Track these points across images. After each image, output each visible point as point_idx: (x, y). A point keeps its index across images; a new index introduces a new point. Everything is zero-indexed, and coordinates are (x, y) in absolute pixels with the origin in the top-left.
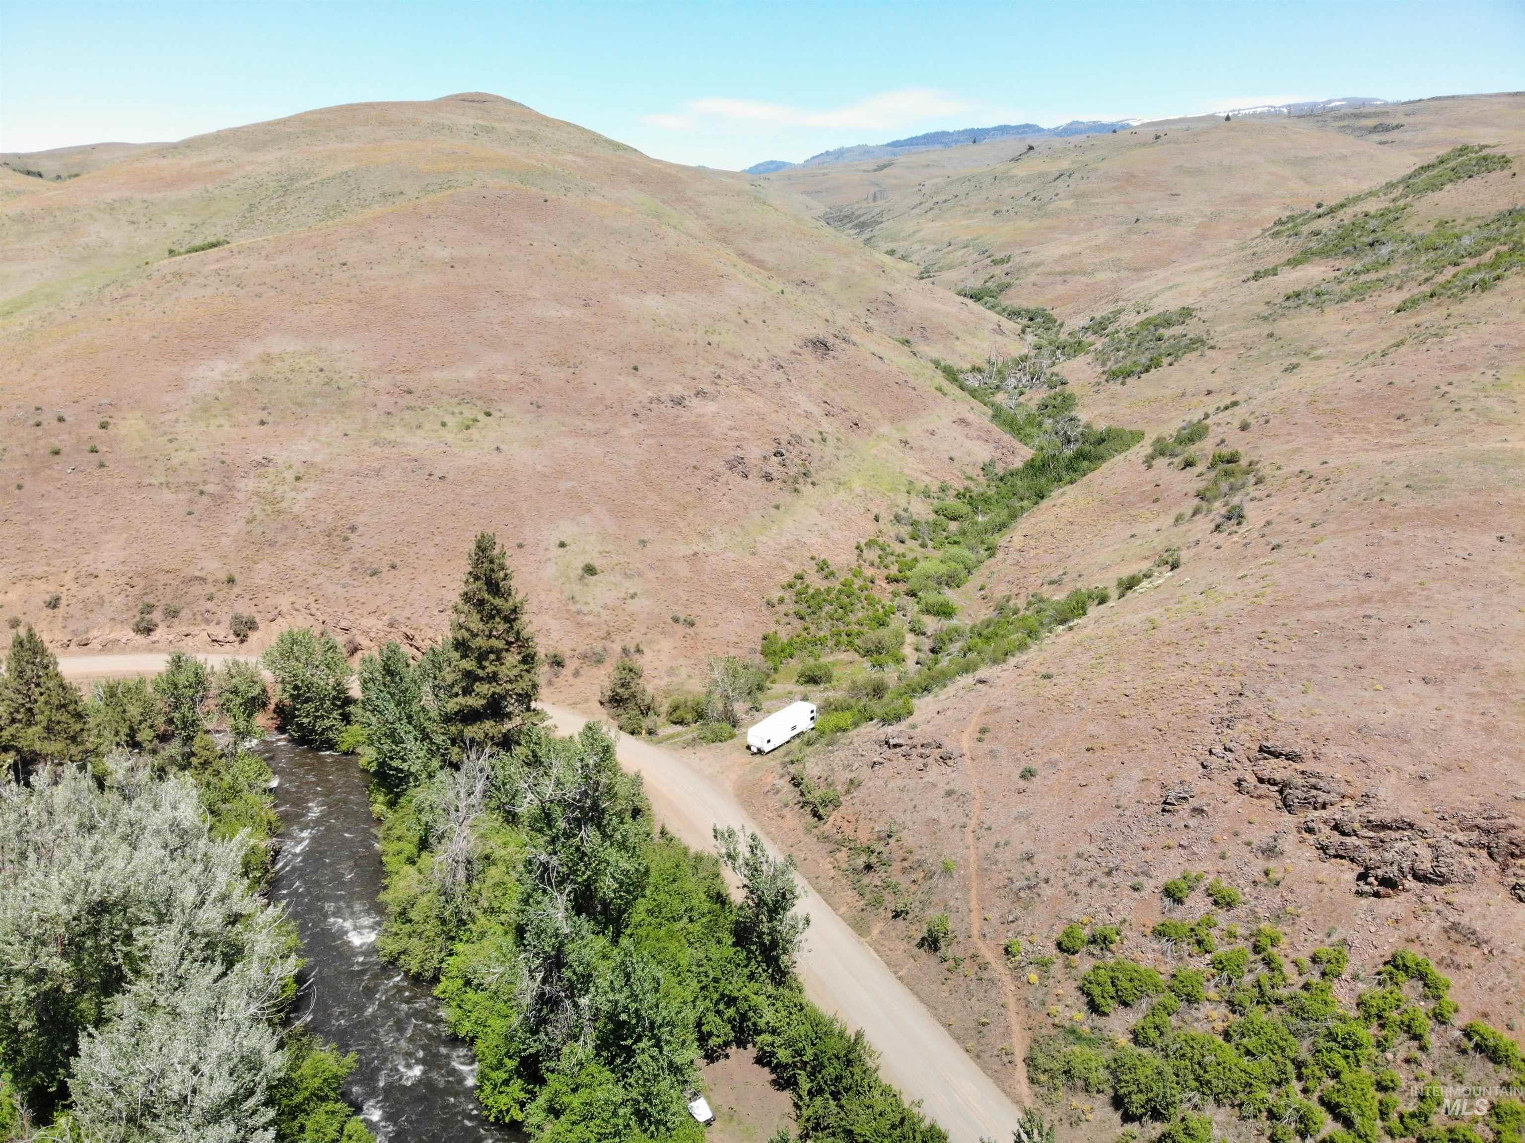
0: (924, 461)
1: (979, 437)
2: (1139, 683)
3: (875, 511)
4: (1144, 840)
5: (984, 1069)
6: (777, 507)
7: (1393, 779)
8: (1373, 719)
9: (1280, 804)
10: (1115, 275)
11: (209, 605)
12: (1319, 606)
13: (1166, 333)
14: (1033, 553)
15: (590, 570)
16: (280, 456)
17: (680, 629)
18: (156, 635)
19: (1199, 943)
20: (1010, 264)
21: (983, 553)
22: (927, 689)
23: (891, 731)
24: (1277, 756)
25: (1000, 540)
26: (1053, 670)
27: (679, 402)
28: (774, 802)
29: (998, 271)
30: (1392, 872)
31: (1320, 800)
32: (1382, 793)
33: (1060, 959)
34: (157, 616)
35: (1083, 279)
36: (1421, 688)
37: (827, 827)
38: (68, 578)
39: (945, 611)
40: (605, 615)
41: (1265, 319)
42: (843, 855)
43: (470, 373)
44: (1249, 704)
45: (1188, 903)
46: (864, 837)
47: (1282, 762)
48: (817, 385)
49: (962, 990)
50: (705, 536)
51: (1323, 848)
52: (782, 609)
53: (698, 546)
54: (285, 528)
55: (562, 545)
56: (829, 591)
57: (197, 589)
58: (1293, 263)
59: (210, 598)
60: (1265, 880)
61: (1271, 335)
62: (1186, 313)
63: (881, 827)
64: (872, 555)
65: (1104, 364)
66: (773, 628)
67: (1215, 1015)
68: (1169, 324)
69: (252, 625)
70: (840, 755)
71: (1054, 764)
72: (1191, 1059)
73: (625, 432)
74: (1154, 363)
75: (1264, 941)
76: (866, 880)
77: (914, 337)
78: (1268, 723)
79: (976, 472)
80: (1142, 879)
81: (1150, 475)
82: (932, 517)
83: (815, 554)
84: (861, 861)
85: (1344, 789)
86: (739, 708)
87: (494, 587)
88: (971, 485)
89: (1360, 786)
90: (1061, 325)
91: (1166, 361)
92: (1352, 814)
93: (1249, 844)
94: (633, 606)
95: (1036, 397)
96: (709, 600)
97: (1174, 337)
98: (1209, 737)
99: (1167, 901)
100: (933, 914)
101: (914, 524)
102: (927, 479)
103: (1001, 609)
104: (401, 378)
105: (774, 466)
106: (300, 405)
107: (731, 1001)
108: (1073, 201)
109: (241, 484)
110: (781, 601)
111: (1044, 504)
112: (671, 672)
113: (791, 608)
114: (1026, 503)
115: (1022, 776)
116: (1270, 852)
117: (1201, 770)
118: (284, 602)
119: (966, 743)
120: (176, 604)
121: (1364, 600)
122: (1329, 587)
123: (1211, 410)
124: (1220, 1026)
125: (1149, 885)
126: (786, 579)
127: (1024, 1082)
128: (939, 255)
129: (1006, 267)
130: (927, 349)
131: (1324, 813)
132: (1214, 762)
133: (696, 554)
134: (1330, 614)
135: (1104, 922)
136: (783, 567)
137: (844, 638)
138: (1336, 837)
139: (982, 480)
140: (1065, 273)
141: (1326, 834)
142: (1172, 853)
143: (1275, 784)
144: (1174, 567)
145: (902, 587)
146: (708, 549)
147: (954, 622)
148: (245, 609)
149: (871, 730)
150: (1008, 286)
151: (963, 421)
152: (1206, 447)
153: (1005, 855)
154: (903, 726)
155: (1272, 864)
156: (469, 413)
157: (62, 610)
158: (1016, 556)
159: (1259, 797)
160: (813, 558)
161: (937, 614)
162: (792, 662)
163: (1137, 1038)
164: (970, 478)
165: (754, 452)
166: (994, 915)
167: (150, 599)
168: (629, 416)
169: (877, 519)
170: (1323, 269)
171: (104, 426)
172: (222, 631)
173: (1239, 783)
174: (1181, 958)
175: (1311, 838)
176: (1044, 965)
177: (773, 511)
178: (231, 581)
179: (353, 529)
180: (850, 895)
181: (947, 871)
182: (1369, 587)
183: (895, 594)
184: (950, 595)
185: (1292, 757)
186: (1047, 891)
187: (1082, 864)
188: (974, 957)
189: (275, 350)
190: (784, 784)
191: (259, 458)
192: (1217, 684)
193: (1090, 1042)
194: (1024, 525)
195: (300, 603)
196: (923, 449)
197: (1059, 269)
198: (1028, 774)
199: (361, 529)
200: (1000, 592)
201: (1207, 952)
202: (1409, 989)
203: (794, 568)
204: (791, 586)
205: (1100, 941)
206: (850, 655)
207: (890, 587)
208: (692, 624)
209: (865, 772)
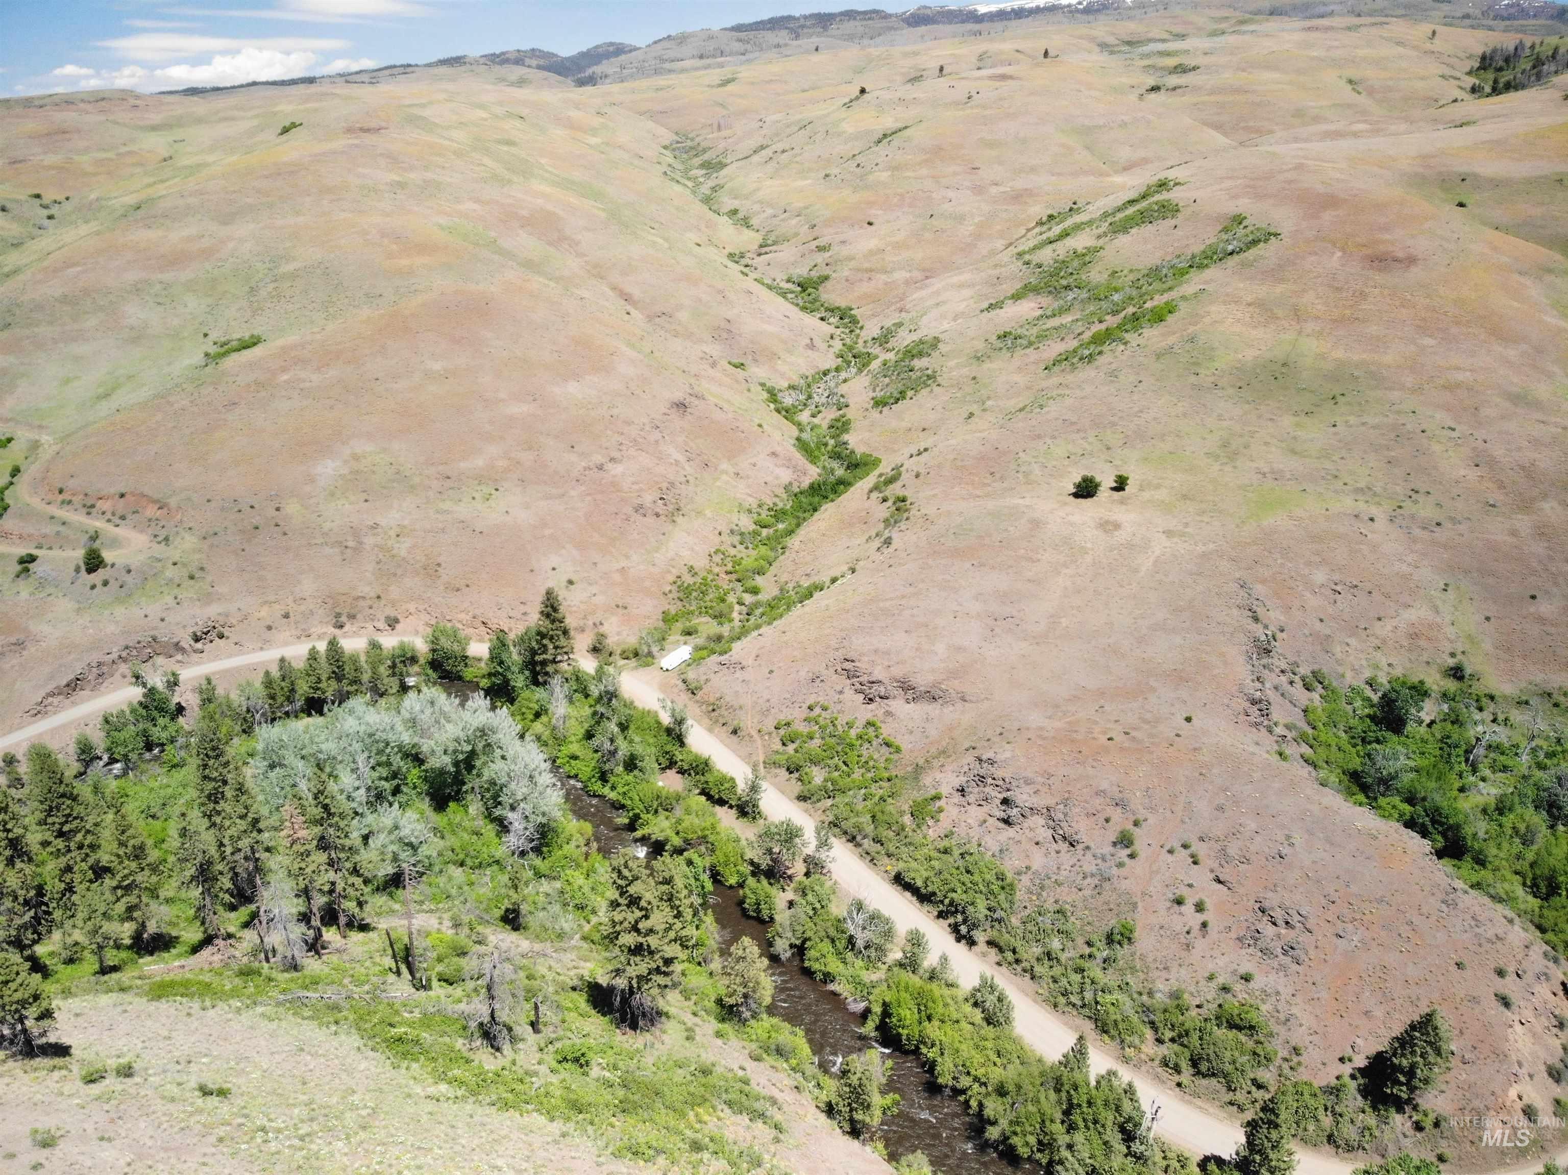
0: (749, 486)
1: (783, 465)
2: (814, 634)
3: (719, 528)
4: (805, 691)
5: (750, 767)
6: (664, 533)
7: (881, 666)
8: (880, 647)
9: (846, 677)
10: (908, 275)
11: (371, 611)
13: (917, 363)
14: (802, 553)
15: (571, 582)
16: (383, 522)
17: (620, 611)
18: (346, 629)
19: (816, 721)
20: (830, 253)
21: (780, 551)
22: (739, 638)
23: (723, 659)
24: (849, 661)
25: (789, 542)
27: (600, 468)
28: (676, 690)
29: (820, 258)
30: (871, 696)
31: (857, 674)
32: (877, 671)
33: (775, 731)
34: (344, 619)
35: (884, 277)
37: (698, 697)
38: (290, 601)
39: (755, 591)
40: (583, 607)
41: (978, 359)
42: (704, 707)
43: (480, 462)
44: (845, 643)
45: (815, 710)
46: (712, 700)
47: (850, 663)
48: (680, 439)
49: (744, 745)
50: (627, 557)
51: (856, 690)
52: (670, 596)
53: (624, 563)
54: (399, 566)
55: (554, 569)
56: (695, 583)
57: (362, 603)
58: (1016, 297)
59: (371, 608)
60: (837, 701)
61: (974, 378)
62: (935, 343)
63: (718, 695)
64: (717, 558)
65: (874, 391)
66: (667, 607)
67: (817, 742)
68: (921, 354)
69: (397, 621)
70: (702, 669)
71: (780, 667)
72: (809, 754)
73: (573, 493)
74: (902, 395)
75: (834, 719)
76: (713, 714)
77: (747, 361)
78: (849, 649)
79: (781, 492)
80: (802, 704)
81: (867, 504)
82: (753, 527)
83: (686, 561)
84: (711, 708)
85: (867, 670)
86: (655, 649)
87: (555, 610)
88: (777, 500)
89: (870, 670)
90: (862, 328)
91: (910, 393)
92: (864, 679)
93: (835, 690)
94: (595, 600)
95: (829, 415)
96: (633, 593)
97: (921, 370)
98: (832, 654)
99: (809, 710)
100: (736, 722)
101: (742, 534)
102: (750, 500)
103: (781, 590)
104: (441, 468)
105: (660, 507)
106: (384, 488)
107: (667, 753)
108: (889, 173)
109: (365, 540)
110: (670, 591)
111: (816, 514)
112: (618, 634)
113: (675, 595)
114: (806, 515)
115: (769, 673)
116: (841, 692)
117: (826, 666)
118: (412, 607)
119: (750, 662)
120: (353, 611)
123: (915, 452)
124: (818, 744)
125: (804, 705)
126: (671, 578)
127: (762, 768)
128: (775, 221)
129: (827, 255)
130: (756, 370)
131: (857, 679)
132: (830, 664)
133: (623, 568)
135: (790, 718)
136: (669, 572)
137: (703, 610)
138: (860, 686)
139: (785, 496)
140: (871, 270)
141: (858, 686)
142: (812, 695)
143: (846, 670)
144: (853, 572)
145: (733, 577)
146: (629, 564)
147: (759, 597)
148: (393, 614)
149: (715, 658)
150: (826, 278)
151: (774, 454)
152: (895, 490)
153: (761, 701)
154: (726, 656)
155: (841, 696)
156: (487, 490)
157: (292, 618)
158: (794, 554)
159: (841, 675)
160: (685, 564)
161: (751, 593)
162: (678, 624)
163: (796, 751)
164: (776, 496)
165: (648, 499)
166: (755, 721)
167: (337, 610)
168: (574, 482)
169: (720, 534)
170: (1033, 305)
171: (278, 509)
172: (381, 625)
173: (836, 671)
174: (810, 727)
175: (853, 687)
176: (770, 734)
177: (662, 537)
178: (379, 597)
179: (439, 565)
180: (707, 721)
181: (741, 707)
183: (730, 581)
184: (759, 581)
185: (853, 661)
186: (773, 711)
187: (785, 701)
188: (749, 734)
189: (358, 451)
190: (680, 683)
191: (371, 523)
192: (839, 634)
193: (782, 754)
194: (802, 532)
195: (421, 608)
196: (748, 477)
197: (867, 265)
198: (771, 672)
199: (443, 565)
200: (784, 578)
201: (818, 724)
202: (871, 730)
203: (675, 572)
204: (675, 583)
205: (788, 724)
206: (707, 619)
207: (727, 577)
208: (626, 608)
209: (712, 676)
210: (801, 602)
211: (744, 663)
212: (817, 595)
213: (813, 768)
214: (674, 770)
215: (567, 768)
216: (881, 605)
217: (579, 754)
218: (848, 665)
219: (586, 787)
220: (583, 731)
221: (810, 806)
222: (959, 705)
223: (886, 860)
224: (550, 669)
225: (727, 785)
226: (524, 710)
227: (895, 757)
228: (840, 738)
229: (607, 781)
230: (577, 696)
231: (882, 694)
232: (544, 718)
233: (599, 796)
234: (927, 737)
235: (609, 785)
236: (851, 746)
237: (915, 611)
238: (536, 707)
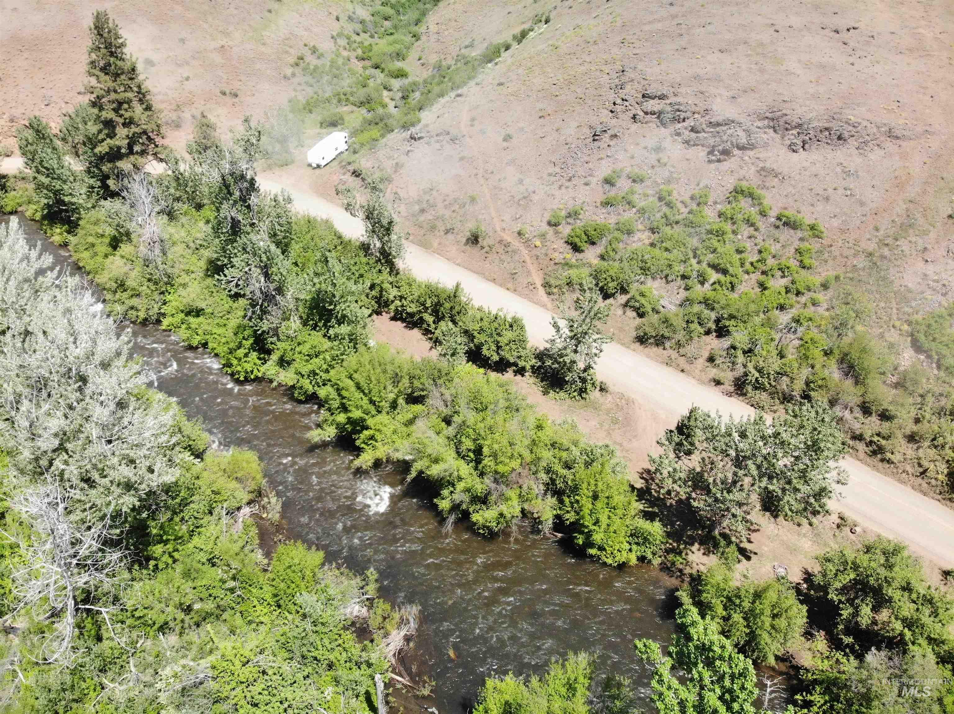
2: (560, 77)
3: (335, 14)
4: (586, 159)
5: (520, 295)
6: (270, 11)
7: (718, 100)
8: (701, 72)
9: (659, 124)
12: (650, 22)
14: (446, 33)
15: (150, 63)
17: (229, 100)
19: (629, 203)
24: (653, 98)
25: (422, 29)
26: (502, 80)
30: (723, 147)
31: (682, 117)
32: (715, 108)
33: (550, 231)
36: (719, 55)
39: (400, 74)
40: (176, 93)
44: (630, 74)
45: (618, 185)
46: (414, 195)
47: (657, 101)
49: (497, 261)
50: (226, 34)
51: (687, 142)
52: (296, 80)
53: (222, 41)
56: (323, 66)
60: (658, 164)
63: (424, 186)
64: (342, 42)
66: (293, 94)
67: (643, 237)
71: (522, 129)
72: (637, 260)
75: (664, 194)
78: (644, 83)
80: (589, 178)
82: (372, 18)
83: (306, 42)
84: (416, 209)
85: (694, 108)
87: (113, 54)
89: (701, 107)
92: (699, 121)
93: (645, 148)
94: (188, 85)
96: (243, 78)
98: (611, 96)
99: (607, 187)
100: (470, 226)
101: (362, 22)
103: (438, 68)
107: (372, 287)
110: (294, 75)
113: (301, 79)
114: (428, 6)
115: (505, 140)
116: (658, 149)
117: (611, 114)
119: (464, 129)
121: (674, 17)
122: (652, 13)
124: (647, 242)
125: (594, 180)
126: (292, 60)
127: (545, 296)
131: (685, 124)
132: (618, 108)
133: (223, 47)
134: (659, 26)
135: (572, 205)
137: (343, 97)
138: (693, 135)
141: (687, 134)
142: (603, 162)
143: (654, 114)
144: (547, 22)
145: (368, 63)
146: (230, 43)
147: (410, 79)
153: (505, 185)
154: (419, 127)
155: (661, 155)
158: (436, 36)
159: (646, 123)
160: (306, 45)
161: (397, 77)
162: (312, 116)
163: (604, 258)
166: (507, 218)
169: (338, 19)
173: (634, 117)
174: (619, 214)
175: (679, 139)
176: (542, 235)
177: (268, 14)
181: (473, 200)
182: (674, 10)
183: (365, 68)
184: (401, 65)
185: (662, 97)
186: (535, 198)
187: (553, 179)
188: (500, 242)
192: (606, 69)
193: (577, 267)
200: (433, 59)
201: (634, 207)
202: (745, 203)
203: (294, 53)
204: (297, 65)
205: (573, 215)
206: (350, 108)
207: (360, 64)
208: (236, 96)
209: (403, 159)
210: (490, 61)
211: (454, 132)
212: (505, 55)
213: (649, 282)
214: (385, 317)
215: (183, 333)
216: (647, 28)
217: (202, 305)
218: (652, 105)
219: (228, 365)
220: (203, 264)
221: (674, 354)
222: (889, 145)
223: (909, 450)
224: (125, 165)
225: (508, 335)
226: (91, 239)
227: (814, 245)
228: (690, 224)
229: (269, 352)
230: (182, 207)
231: (743, 140)
232: (125, 249)
233: (258, 380)
234: (862, 204)
235: (275, 357)
236: (720, 234)
237: (709, 28)
238: (110, 231)
